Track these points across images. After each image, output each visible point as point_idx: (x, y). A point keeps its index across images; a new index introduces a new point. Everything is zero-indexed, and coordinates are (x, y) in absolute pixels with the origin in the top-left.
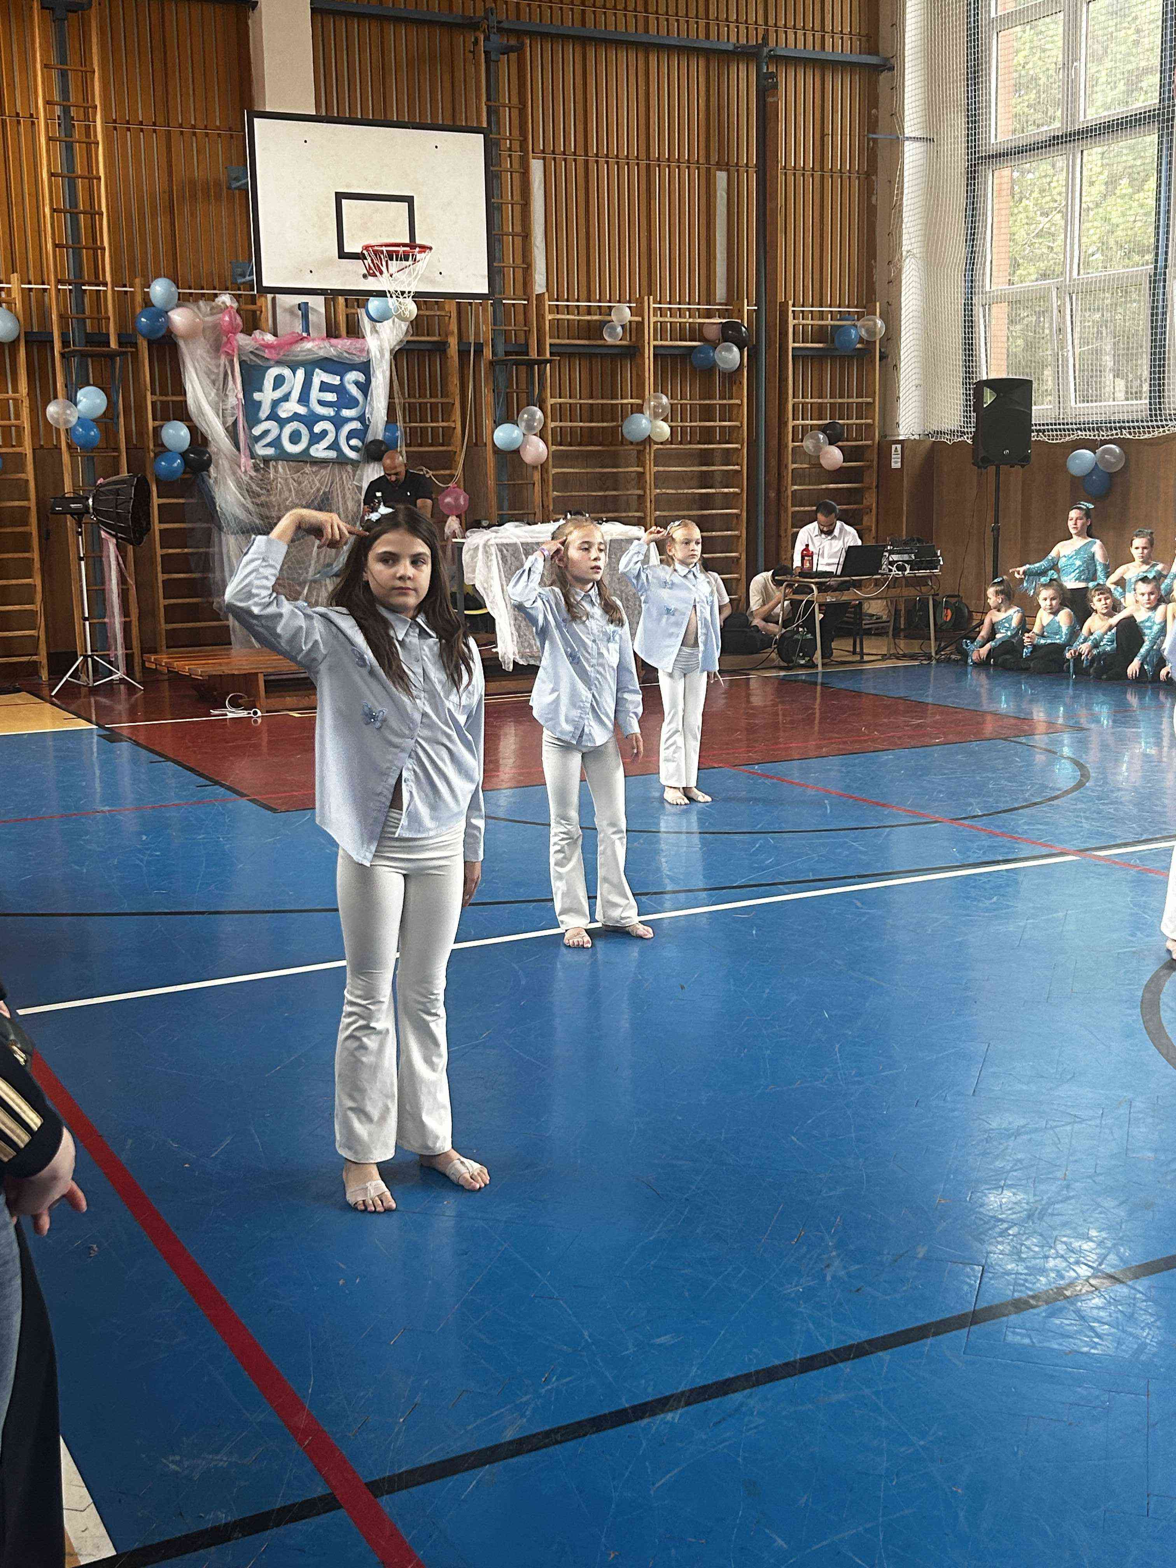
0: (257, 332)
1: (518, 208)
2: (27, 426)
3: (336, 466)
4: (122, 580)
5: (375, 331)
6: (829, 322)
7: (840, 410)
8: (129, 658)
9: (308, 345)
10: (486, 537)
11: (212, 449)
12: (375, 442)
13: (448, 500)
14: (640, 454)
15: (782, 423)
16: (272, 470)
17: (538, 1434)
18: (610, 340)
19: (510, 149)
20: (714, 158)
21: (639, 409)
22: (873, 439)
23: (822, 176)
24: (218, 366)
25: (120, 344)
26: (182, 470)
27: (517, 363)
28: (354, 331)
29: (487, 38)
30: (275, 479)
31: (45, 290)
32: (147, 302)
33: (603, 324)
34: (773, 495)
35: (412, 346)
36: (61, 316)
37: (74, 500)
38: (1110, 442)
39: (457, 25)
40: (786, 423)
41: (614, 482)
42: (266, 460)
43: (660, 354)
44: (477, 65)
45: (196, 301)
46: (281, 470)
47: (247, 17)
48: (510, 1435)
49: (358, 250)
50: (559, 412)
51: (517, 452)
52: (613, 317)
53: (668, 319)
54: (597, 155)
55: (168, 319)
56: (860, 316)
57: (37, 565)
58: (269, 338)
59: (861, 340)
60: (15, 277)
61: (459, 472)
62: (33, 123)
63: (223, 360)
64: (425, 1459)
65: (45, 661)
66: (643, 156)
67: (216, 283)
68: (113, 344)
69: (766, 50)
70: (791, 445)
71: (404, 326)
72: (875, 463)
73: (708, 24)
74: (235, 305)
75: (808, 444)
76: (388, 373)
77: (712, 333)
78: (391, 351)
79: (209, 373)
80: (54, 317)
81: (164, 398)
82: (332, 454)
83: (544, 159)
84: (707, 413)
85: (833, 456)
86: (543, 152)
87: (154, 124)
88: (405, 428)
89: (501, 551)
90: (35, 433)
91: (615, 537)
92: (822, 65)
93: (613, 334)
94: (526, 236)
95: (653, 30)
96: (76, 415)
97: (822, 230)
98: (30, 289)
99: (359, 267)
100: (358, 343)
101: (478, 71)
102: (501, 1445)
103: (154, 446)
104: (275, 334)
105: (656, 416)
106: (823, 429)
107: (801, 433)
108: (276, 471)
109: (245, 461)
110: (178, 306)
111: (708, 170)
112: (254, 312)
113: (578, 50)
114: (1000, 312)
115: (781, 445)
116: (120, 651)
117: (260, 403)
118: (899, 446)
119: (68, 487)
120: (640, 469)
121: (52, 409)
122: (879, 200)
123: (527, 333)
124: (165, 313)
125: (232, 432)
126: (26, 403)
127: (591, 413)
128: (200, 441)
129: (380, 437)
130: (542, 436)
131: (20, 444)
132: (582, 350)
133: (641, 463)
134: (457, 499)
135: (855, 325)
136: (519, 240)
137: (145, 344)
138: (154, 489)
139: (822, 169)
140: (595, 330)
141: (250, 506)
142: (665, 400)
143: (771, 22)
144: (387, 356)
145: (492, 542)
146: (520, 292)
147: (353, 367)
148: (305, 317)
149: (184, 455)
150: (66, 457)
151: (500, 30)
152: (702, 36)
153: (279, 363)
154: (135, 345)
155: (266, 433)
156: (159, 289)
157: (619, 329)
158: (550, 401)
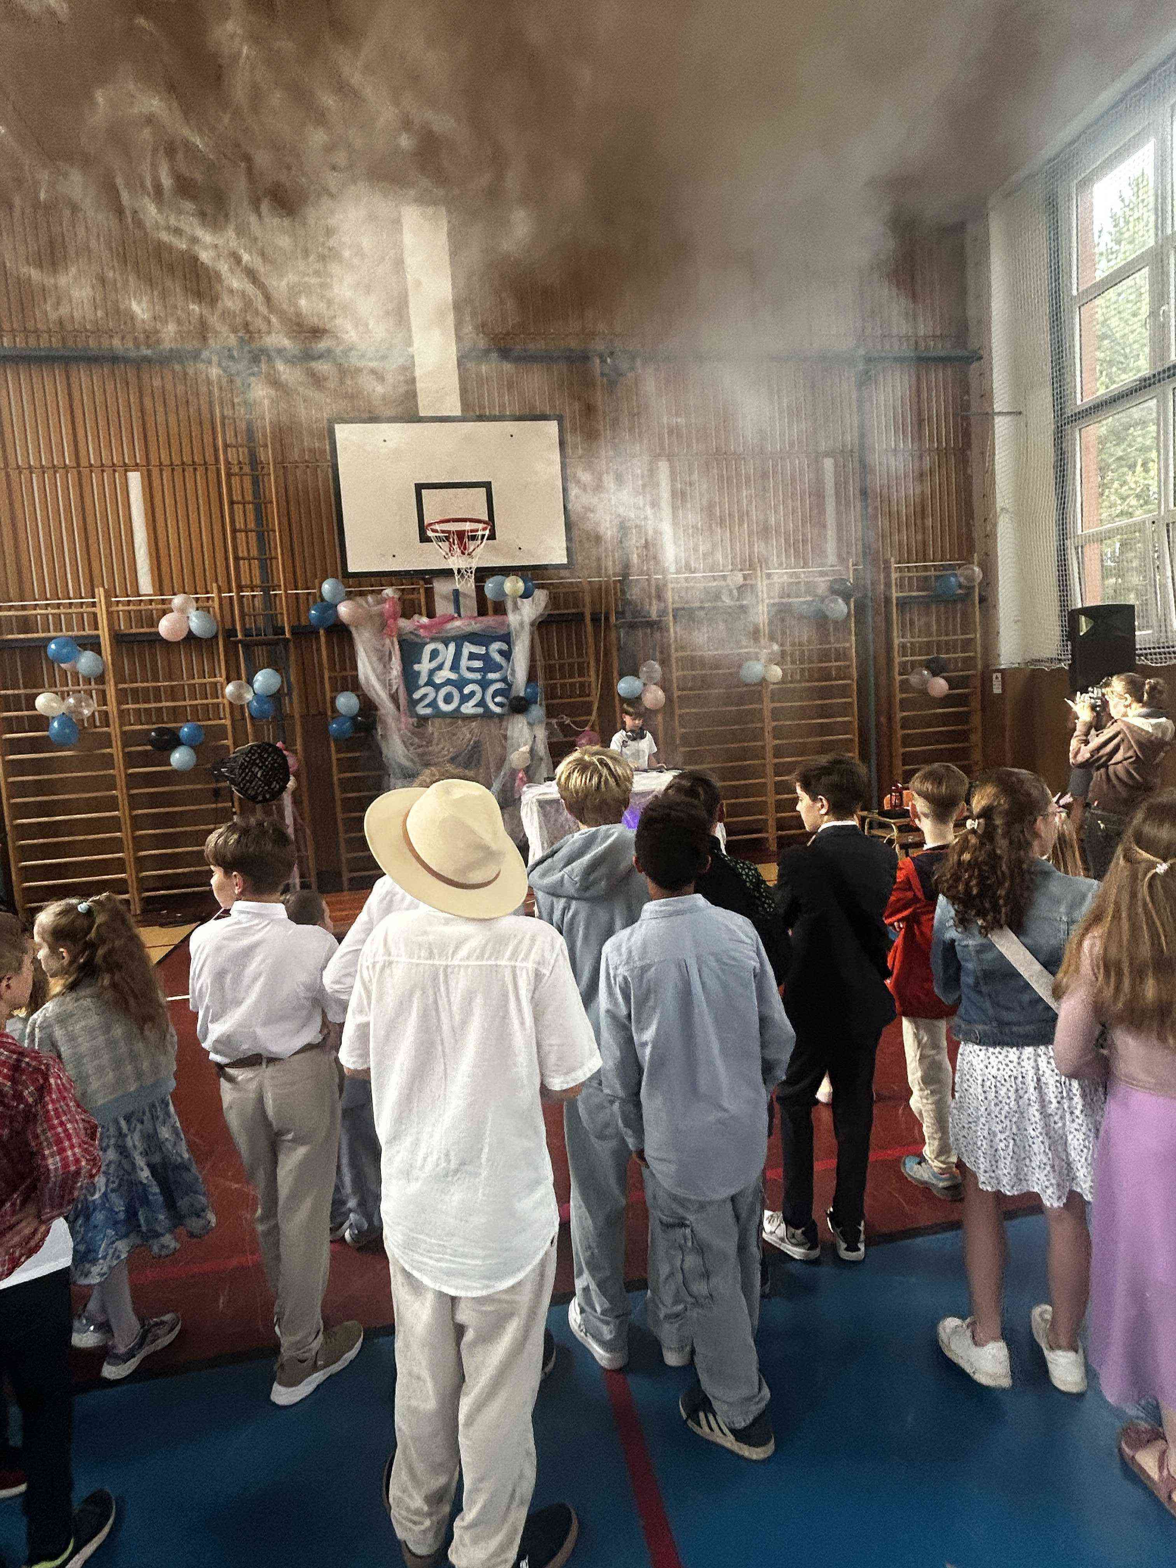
0: (416, 617)
2: (227, 702)
3: (482, 720)
5: (516, 608)
6: (932, 574)
7: (946, 646)
9: (457, 623)
12: (519, 699)
15: (889, 660)
16: (430, 727)
18: (727, 602)
20: (821, 448)
21: (755, 657)
22: (976, 670)
24: (382, 645)
26: (352, 730)
27: (644, 626)
30: (433, 732)
33: (721, 588)
34: (883, 720)
35: (549, 619)
40: (893, 661)
42: (424, 719)
43: (776, 610)
45: (365, 596)
46: (437, 725)
50: (685, 663)
52: (729, 583)
53: (785, 581)
54: (716, 453)
55: (336, 611)
56: (960, 566)
58: (425, 620)
59: (960, 586)
60: (215, 588)
61: (594, 717)
63: (388, 641)
66: (757, 450)
68: (288, 634)
69: (863, 356)
70: (898, 678)
72: (979, 690)
74: (397, 596)
75: (914, 679)
76: (529, 641)
77: (822, 590)
78: (532, 624)
79: (376, 652)
80: (236, 616)
81: (339, 674)
82: (480, 710)
83: (669, 460)
84: (824, 656)
85: (939, 686)
88: (544, 685)
93: (730, 597)
96: (252, 693)
103: (329, 712)
104: (431, 617)
105: (769, 661)
106: (930, 664)
107: (906, 669)
108: (434, 726)
109: (407, 720)
110: (346, 601)
111: (816, 458)
114: (1093, 551)
115: (890, 679)
117: (419, 673)
118: (999, 675)
120: (759, 706)
121: (229, 689)
122: (974, 469)
124: (334, 607)
125: (394, 698)
127: (713, 662)
128: (368, 707)
129: (522, 694)
130: (660, 685)
133: (759, 701)
135: (955, 575)
137: (321, 634)
140: (713, 595)
141: (412, 755)
142: (776, 648)
144: (527, 628)
147: (496, 638)
148: (457, 602)
149: (353, 719)
150: (249, 726)
153: (433, 640)
154: (316, 633)
155: (425, 696)
156: (327, 587)
157: (735, 592)
158: (675, 655)
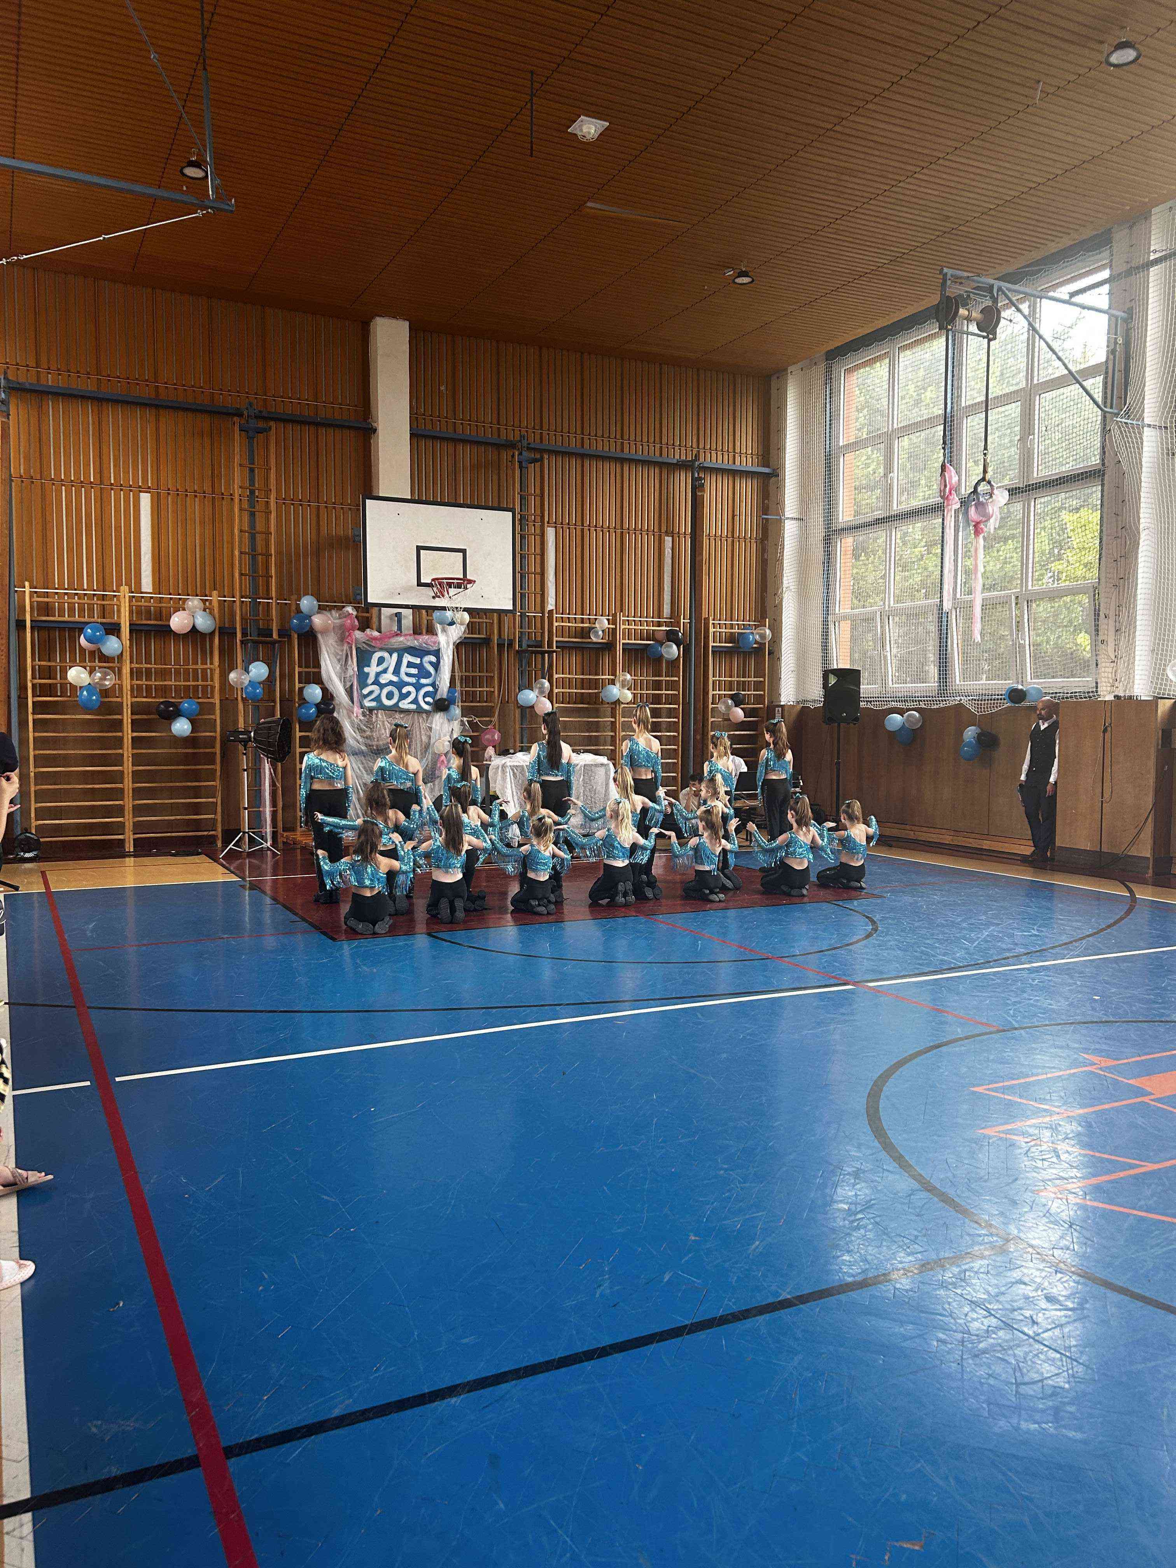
0: (368, 631)
1: (538, 557)
2: (217, 685)
3: (416, 714)
4: (273, 784)
5: (444, 630)
6: (737, 630)
7: (743, 686)
8: (274, 835)
9: (401, 639)
10: (503, 762)
11: (336, 702)
12: (441, 700)
13: (487, 736)
14: (613, 710)
15: (706, 693)
16: (374, 716)
17: (357, 1412)
18: (594, 640)
19: (534, 521)
20: (664, 529)
21: (613, 682)
22: (764, 704)
23: (733, 541)
24: (342, 651)
25: (280, 635)
26: (315, 715)
27: (536, 653)
28: (431, 631)
29: (520, 454)
30: (377, 721)
31: (234, 601)
32: (299, 610)
33: (590, 629)
34: (698, 737)
35: (466, 641)
36: (242, 618)
37: (242, 733)
38: (913, 709)
39: (503, 445)
40: (708, 693)
41: (596, 727)
42: (371, 710)
43: (627, 649)
44: (514, 470)
45: (330, 610)
46: (380, 716)
47: (370, 438)
48: (337, 1412)
49: (429, 581)
50: (563, 683)
51: (532, 707)
52: (597, 625)
53: (633, 627)
54: (589, 526)
55: (311, 621)
56: (756, 627)
57: (218, 773)
58: (376, 634)
59: (756, 642)
60: (215, 593)
61: (495, 719)
62: (232, 499)
63: (346, 647)
64: (270, 1431)
65: (220, 836)
66: (618, 526)
67: (344, 599)
68: (275, 636)
69: (697, 463)
70: (711, 706)
71: (463, 628)
73: (661, 448)
74: (355, 613)
75: (721, 707)
76: (451, 657)
77: (660, 636)
78: (454, 644)
79: (336, 654)
80: (238, 618)
81: (307, 670)
82: (414, 707)
83: (556, 527)
84: (657, 685)
85: (739, 713)
86: (555, 523)
87: (309, 501)
88: (462, 691)
89: (513, 770)
90: (222, 690)
91: (587, 763)
92: (734, 473)
93: (597, 636)
94: (543, 574)
95: (626, 450)
96: (248, 679)
97: (732, 575)
98: (225, 601)
99: (430, 592)
100: (433, 638)
101: (514, 473)
102: (328, 1420)
103: (299, 699)
104: (380, 632)
105: (623, 686)
106: (732, 697)
107: (717, 699)
108: (377, 717)
109: (357, 710)
110: (318, 613)
111: (660, 536)
112: (368, 618)
113: (579, 462)
114: (846, 626)
115: (705, 707)
116: (269, 830)
117: (368, 674)
118: (780, 709)
119: (241, 725)
120: (613, 720)
121: (232, 676)
122: (769, 556)
123: (543, 634)
124: (309, 617)
125: (350, 692)
126: (217, 671)
127: (583, 684)
128: (328, 696)
129: (445, 696)
130: (550, 698)
131: (212, 697)
132: (577, 645)
133: (613, 715)
134: (493, 736)
135: (752, 633)
136: (538, 577)
137: (296, 636)
138: (297, 726)
139: (733, 537)
140: (585, 633)
141: (359, 738)
142: (628, 677)
143: (701, 446)
144: (451, 646)
145: (508, 764)
146: (538, 609)
147: (429, 653)
148: (399, 622)
149: (317, 705)
150: (241, 706)
151: (529, 449)
152: (657, 454)
153: (381, 649)
154: (290, 637)
155: (371, 692)
156: (307, 603)
157: (600, 633)
158: (556, 676)
